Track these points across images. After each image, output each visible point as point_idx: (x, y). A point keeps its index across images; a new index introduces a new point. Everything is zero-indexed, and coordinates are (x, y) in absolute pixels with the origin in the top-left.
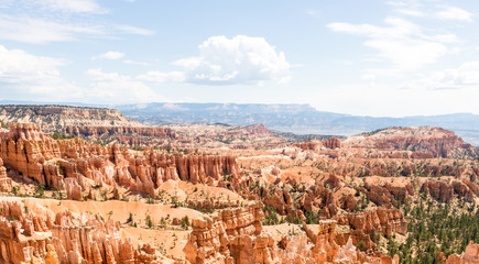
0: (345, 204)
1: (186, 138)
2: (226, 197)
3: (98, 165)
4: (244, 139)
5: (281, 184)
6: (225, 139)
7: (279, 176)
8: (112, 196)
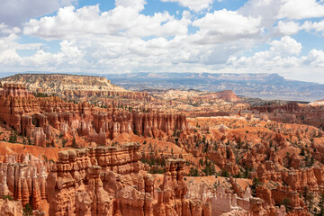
0: (290, 162)
1: (159, 101)
2: (170, 150)
3: (67, 118)
4: (212, 103)
5: (226, 141)
6: (194, 102)
7: (226, 134)
8: (70, 144)
